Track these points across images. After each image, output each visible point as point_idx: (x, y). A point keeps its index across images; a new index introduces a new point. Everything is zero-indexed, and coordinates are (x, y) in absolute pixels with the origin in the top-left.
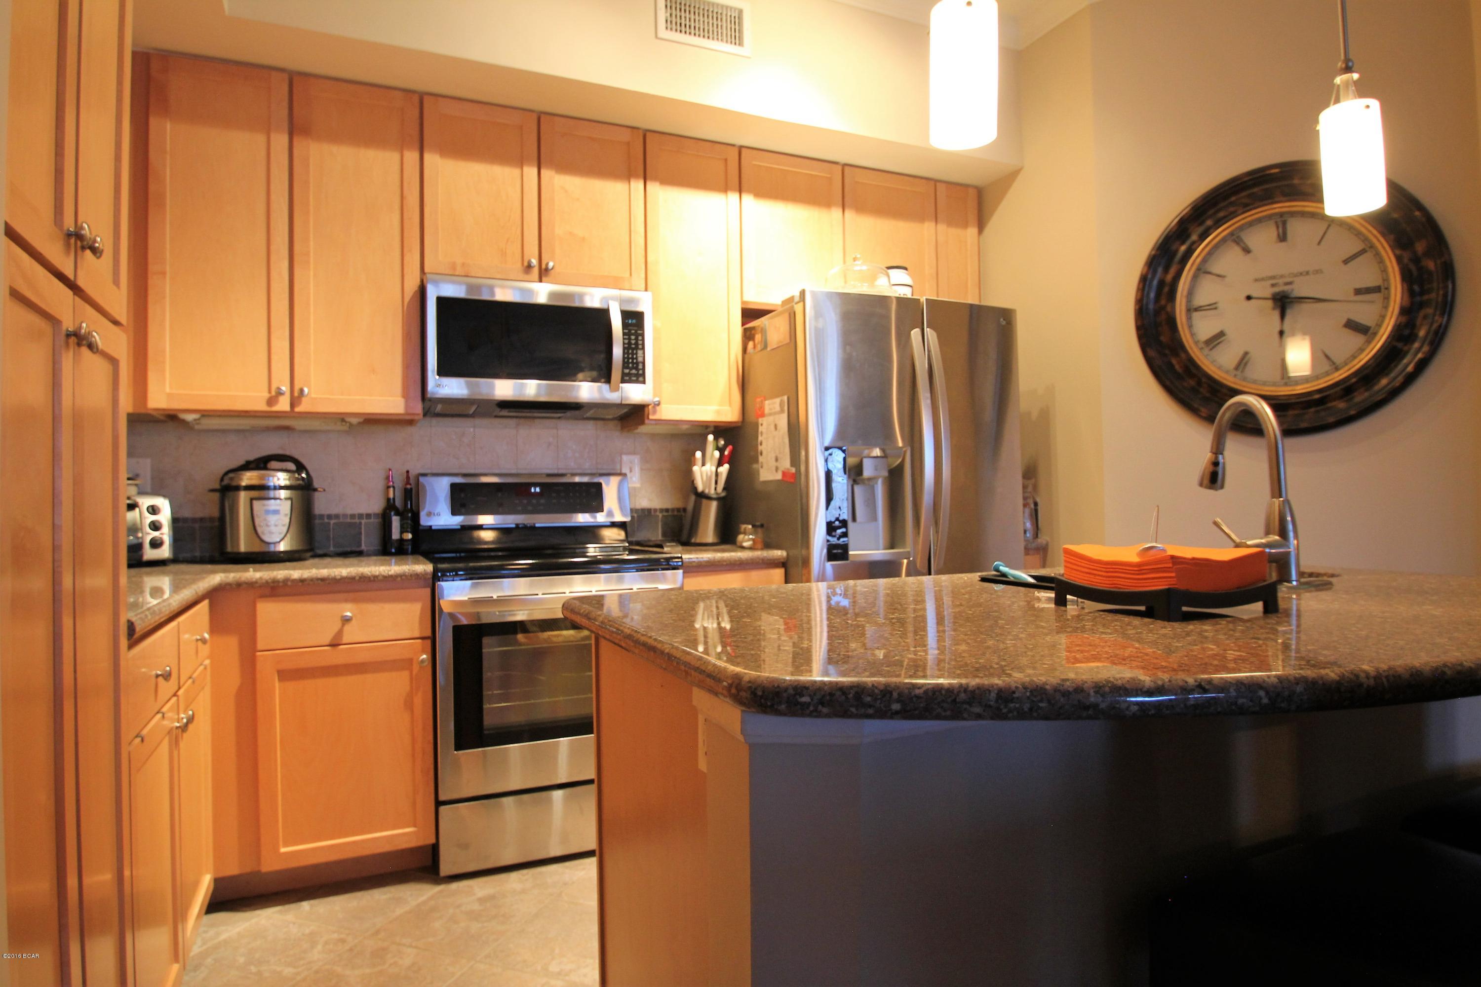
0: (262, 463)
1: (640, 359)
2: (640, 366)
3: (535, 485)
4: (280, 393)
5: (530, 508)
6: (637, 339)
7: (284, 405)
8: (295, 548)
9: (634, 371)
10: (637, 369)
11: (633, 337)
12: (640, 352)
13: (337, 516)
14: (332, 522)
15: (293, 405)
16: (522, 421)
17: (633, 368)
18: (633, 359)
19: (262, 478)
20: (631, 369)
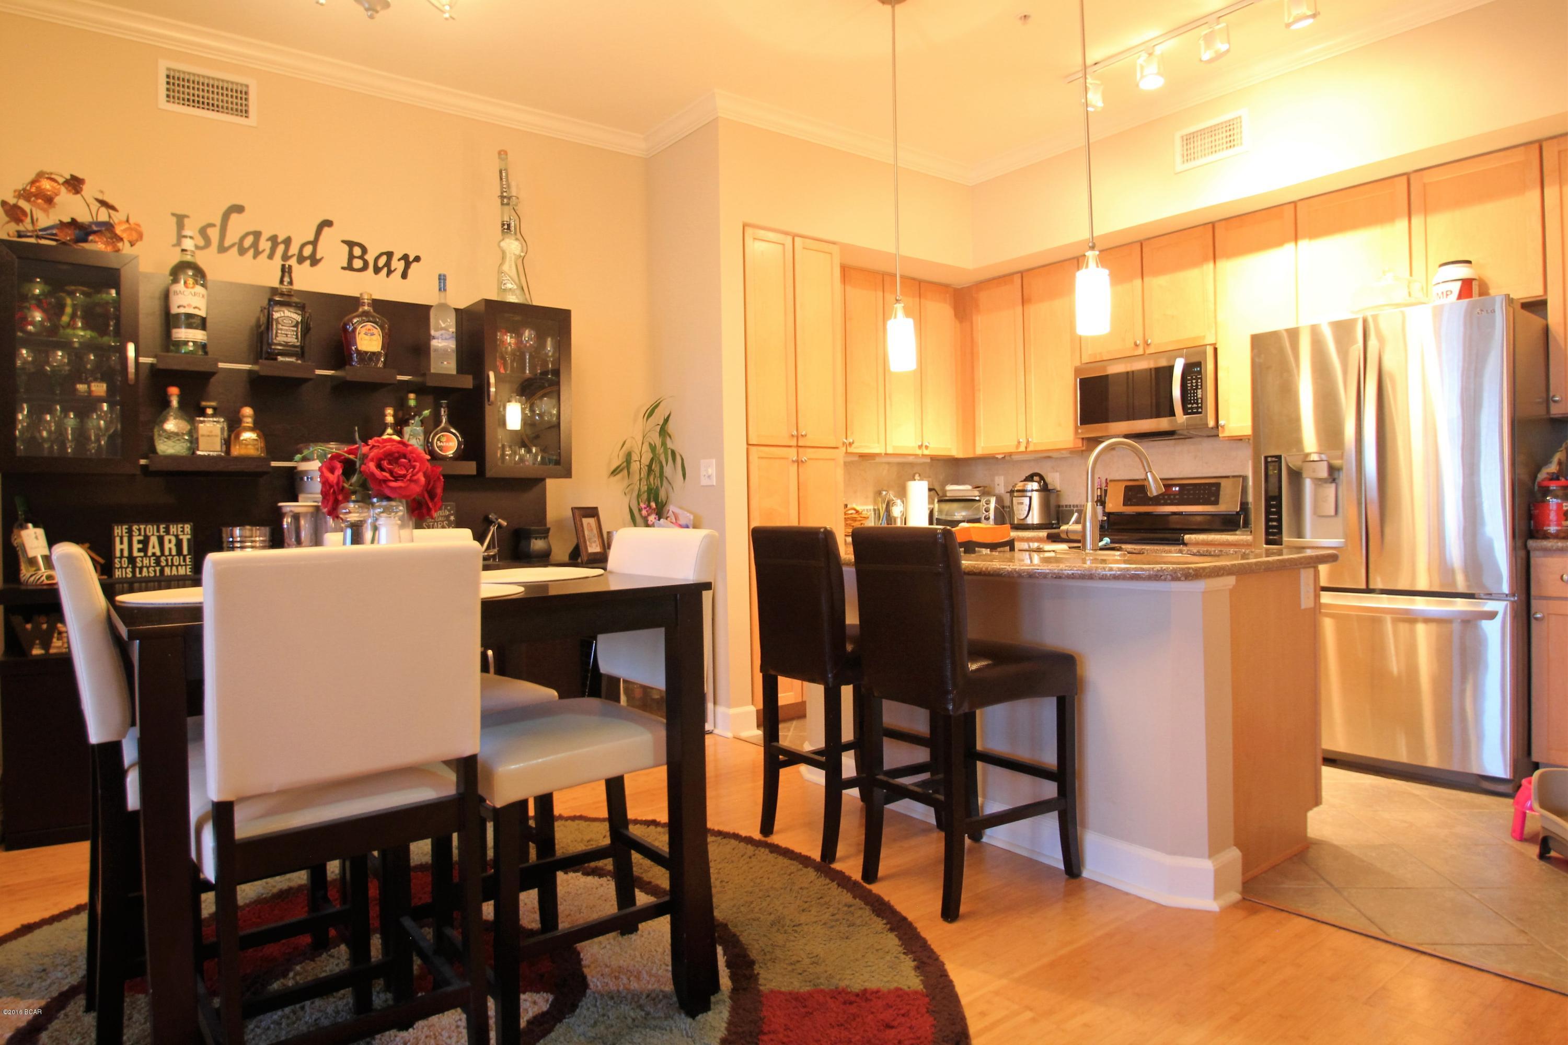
0: (1030, 478)
1: (1199, 396)
2: (1200, 401)
3: (1176, 485)
4: (1019, 443)
5: (1169, 501)
6: (1197, 382)
7: (1022, 449)
8: (1044, 522)
9: (1195, 405)
10: (1197, 403)
11: (1194, 381)
12: (1199, 391)
13: (1077, 506)
14: (1075, 509)
15: (1026, 448)
16: (1178, 441)
17: (1194, 403)
18: (1194, 396)
19: (1024, 486)
20: (1192, 404)
